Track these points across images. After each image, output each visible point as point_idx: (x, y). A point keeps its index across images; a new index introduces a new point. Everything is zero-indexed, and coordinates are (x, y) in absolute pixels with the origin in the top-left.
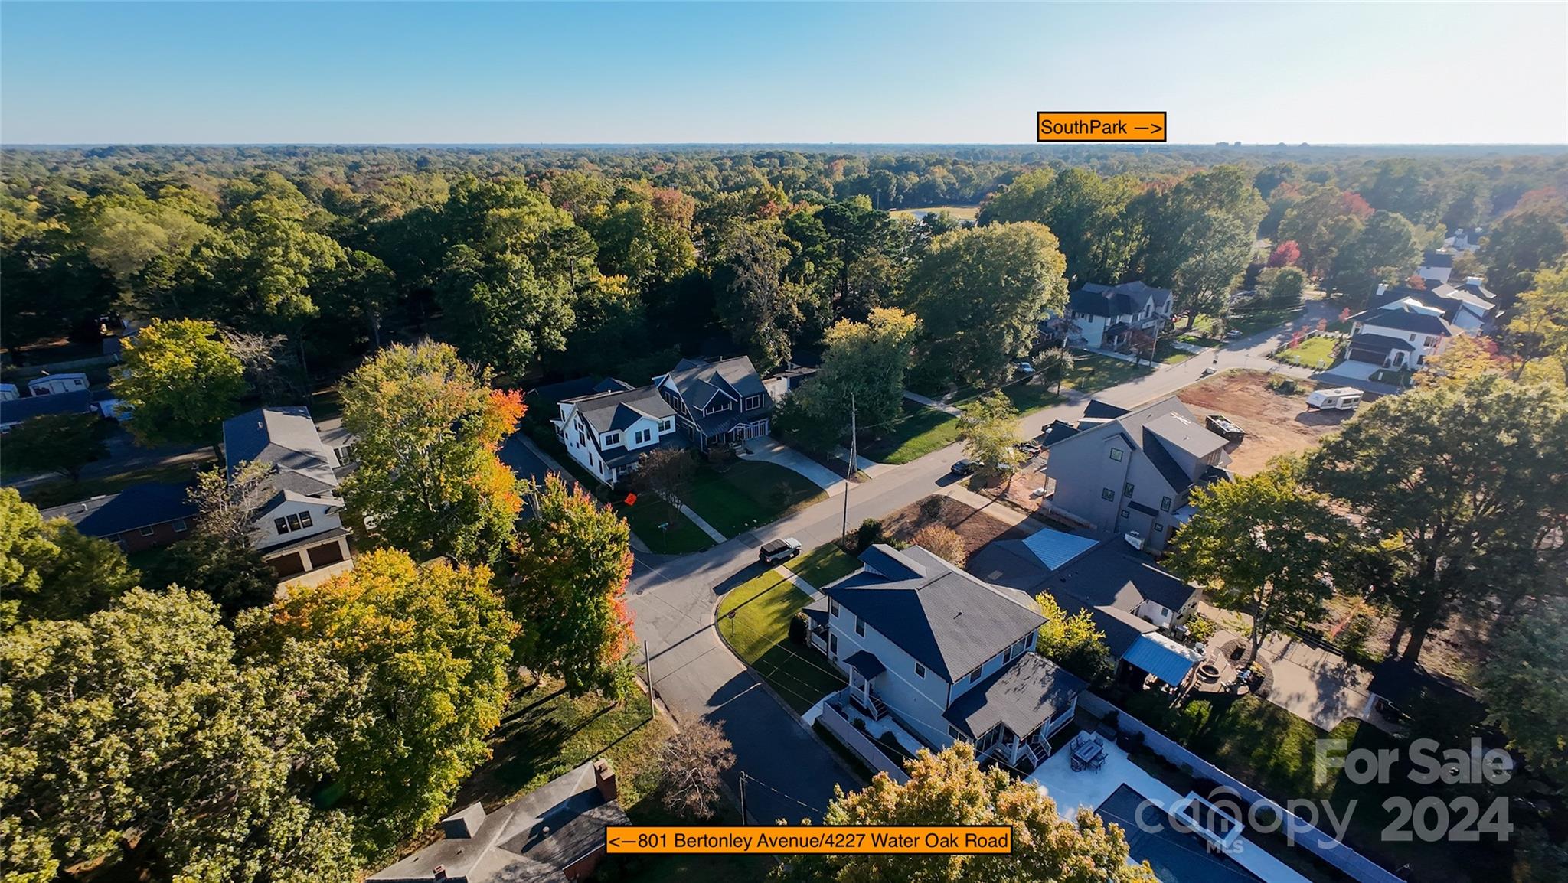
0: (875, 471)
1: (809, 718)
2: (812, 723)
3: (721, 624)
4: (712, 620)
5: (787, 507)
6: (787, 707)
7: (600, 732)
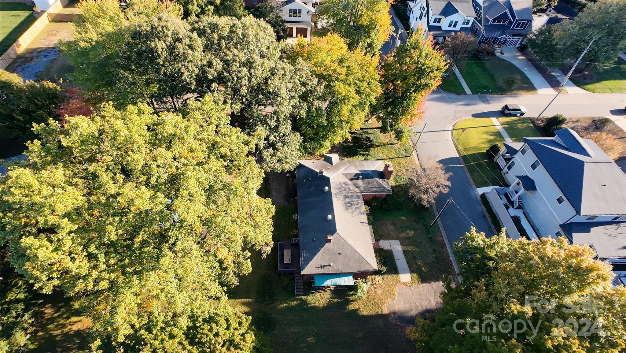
0: (573, 91)
1: (481, 191)
2: (481, 194)
3: (454, 132)
4: (451, 128)
5: (512, 90)
6: (471, 181)
7: (387, 151)
